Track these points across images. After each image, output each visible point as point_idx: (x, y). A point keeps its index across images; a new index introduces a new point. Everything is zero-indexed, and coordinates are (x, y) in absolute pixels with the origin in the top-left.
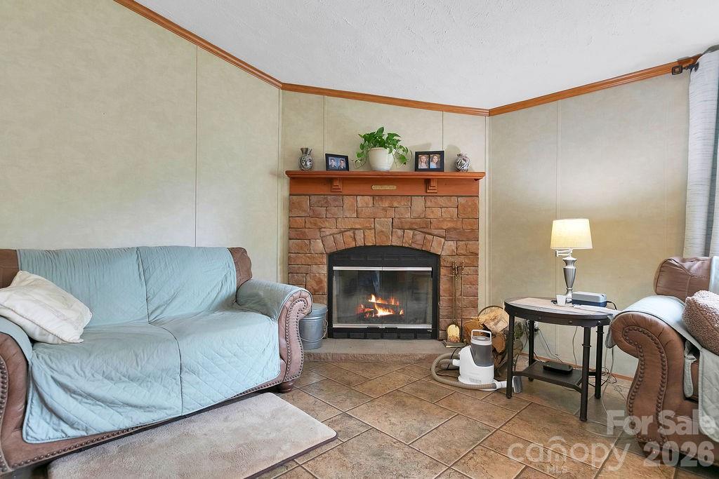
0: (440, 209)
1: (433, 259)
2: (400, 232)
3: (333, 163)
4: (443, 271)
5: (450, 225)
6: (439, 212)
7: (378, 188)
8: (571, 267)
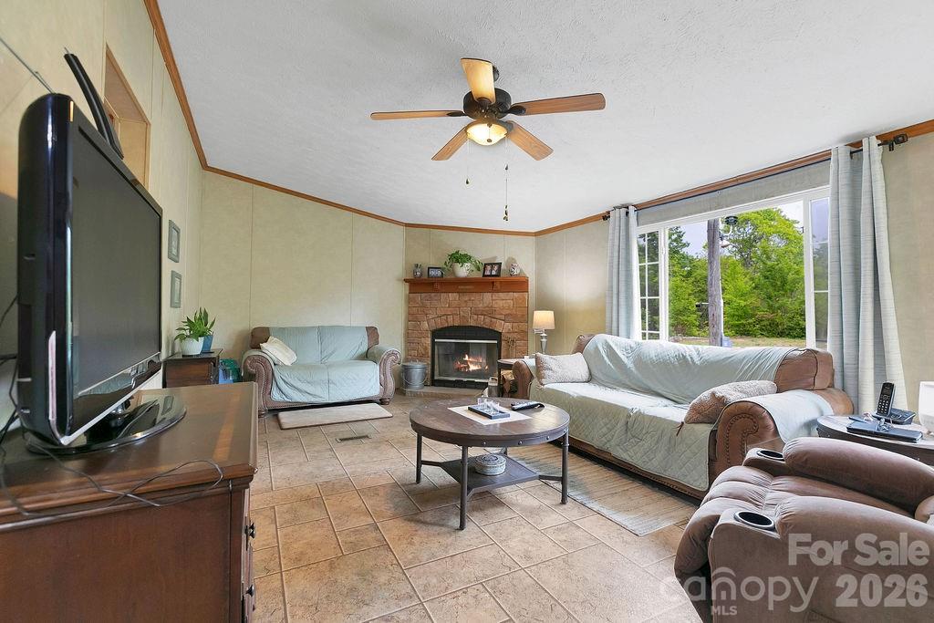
0: (503, 301)
1: (497, 335)
2: (476, 317)
3: (432, 273)
4: (503, 343)
5: (508, 312)
6: (501, 303)
7: (462, 287)
8: (544, 340)
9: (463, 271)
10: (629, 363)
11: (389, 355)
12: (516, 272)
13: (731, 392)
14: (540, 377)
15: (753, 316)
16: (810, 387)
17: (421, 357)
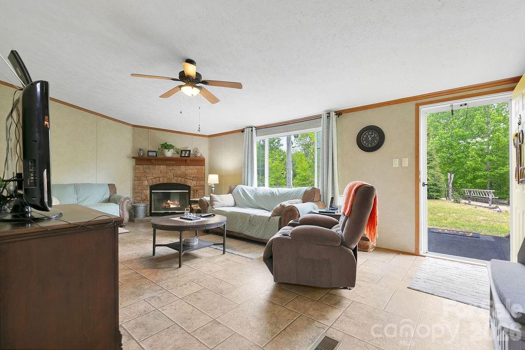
0: (191, 170)
1: (188, 188)
2: (176, 178)
3: (150, 154)
4: (191, 192)
5: (194, 175)
6: (190, 171)
7: (168, 162)
8: (213, 189)
9: (169, 153)
10: (251, 197)
11: (125, 199)
12: (199, 155)
13: (287, 203)
14: (212, 205)
15: (308, 180)
16: (312, 201)
17: (143, 201)
